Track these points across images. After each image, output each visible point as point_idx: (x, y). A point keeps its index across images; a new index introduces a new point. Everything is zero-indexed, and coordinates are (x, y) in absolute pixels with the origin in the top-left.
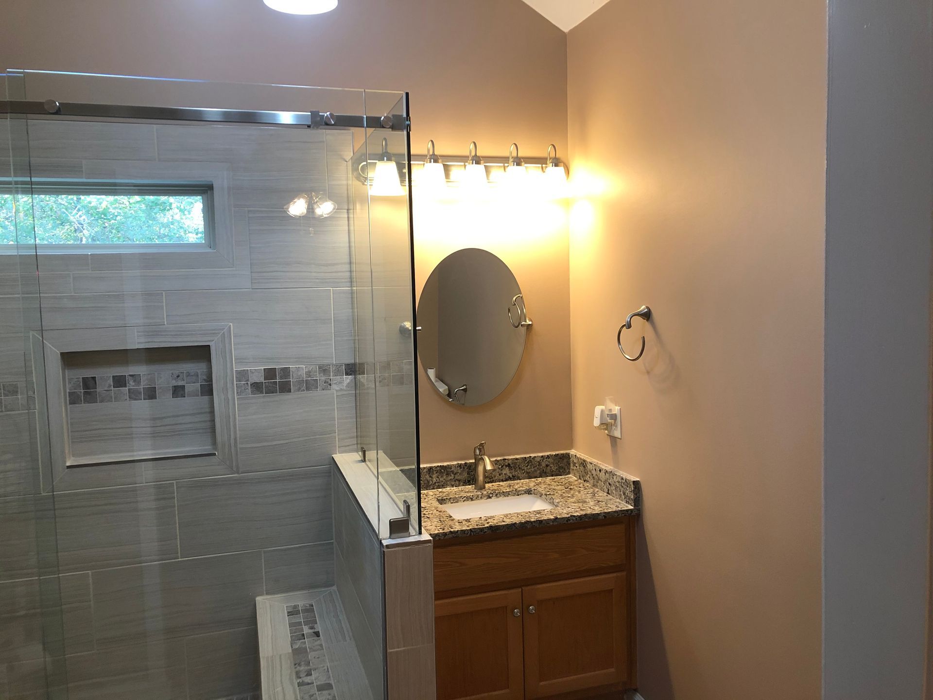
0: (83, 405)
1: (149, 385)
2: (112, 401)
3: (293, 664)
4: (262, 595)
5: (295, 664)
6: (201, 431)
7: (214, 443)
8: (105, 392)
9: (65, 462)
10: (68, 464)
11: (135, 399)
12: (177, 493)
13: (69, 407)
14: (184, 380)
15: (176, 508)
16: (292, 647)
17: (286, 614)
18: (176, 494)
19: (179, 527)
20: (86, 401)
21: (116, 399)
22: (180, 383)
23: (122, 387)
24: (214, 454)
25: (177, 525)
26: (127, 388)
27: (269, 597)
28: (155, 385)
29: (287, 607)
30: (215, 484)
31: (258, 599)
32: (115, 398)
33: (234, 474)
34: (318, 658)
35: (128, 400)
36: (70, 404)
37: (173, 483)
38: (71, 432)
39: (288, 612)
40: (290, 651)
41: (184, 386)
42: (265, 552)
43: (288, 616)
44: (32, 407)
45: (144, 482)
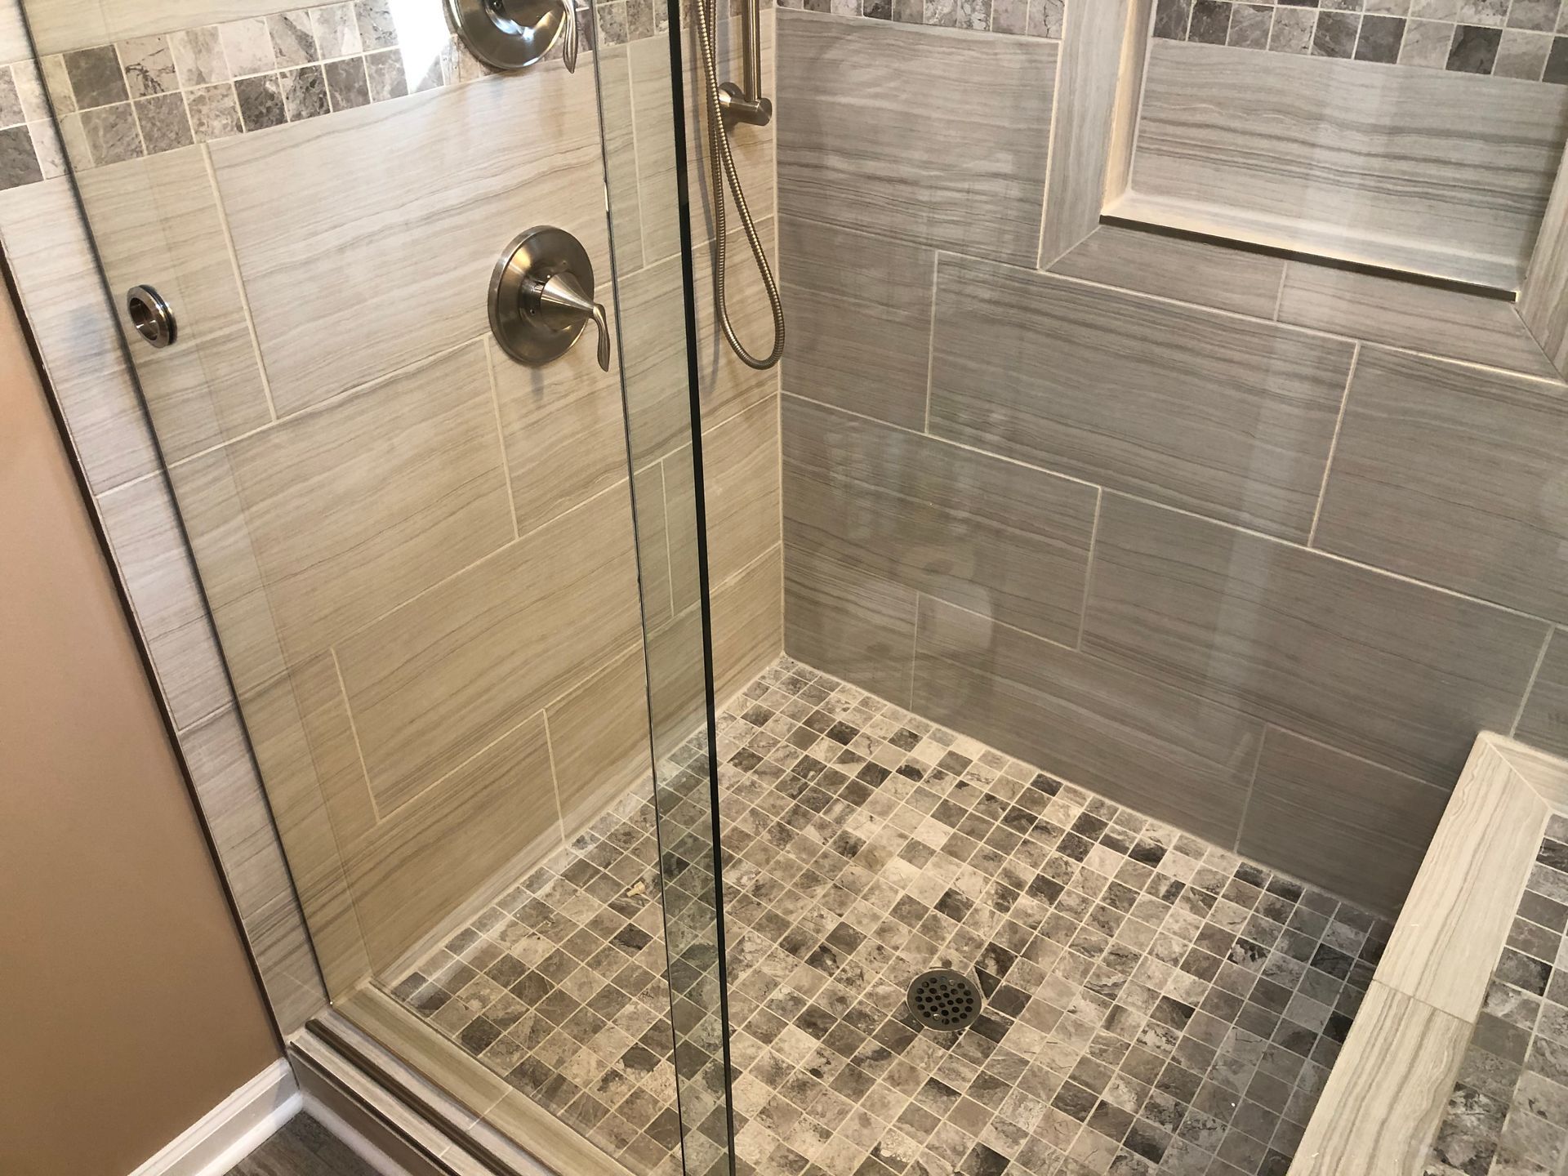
0: (1186, 43)
1: (1388, 10)
2: (1263, 47)
3: (1450, 1083)
4: (1502, 730)
5: (1458, 1087)
6: (1501, 201)
7: (1528, 250)
8: (1252, 11)
9: (1099, 206)
10: (1105, 212)
11: (1331, 53)
12: (1355, 376)
13: (1151, 41)
14: (1504, 13)
15: (1340, 417)
16: (1485, 1003)
17: (1536, 852)
18: (1350, 377)
19: (1332, 470)
20: (1200, 35)
21: (1280, 42)
22: (1489, 20)
23: (1304, 5)
24: (1510, 297)
25: (1329, 462)
26: (1317, 10)
27: (1520, 748)
28: (1405, 11)
29: (1554, 818)
30: (1476, 387)
31: (1487, 740)
32: (1276, 38)
33: (1553, 377)
34: (1542, 1113)
35: (1309, 51)
36: (1159, 33)
37: (1353, 346)
38: (1143, 118)
39: (1548, 846)
40: (1472, 1017)
41: (1498, 33)
42: (1557, 632)
43: (1539, 859)
44: (1053, 28)
45: (1275, 318)
